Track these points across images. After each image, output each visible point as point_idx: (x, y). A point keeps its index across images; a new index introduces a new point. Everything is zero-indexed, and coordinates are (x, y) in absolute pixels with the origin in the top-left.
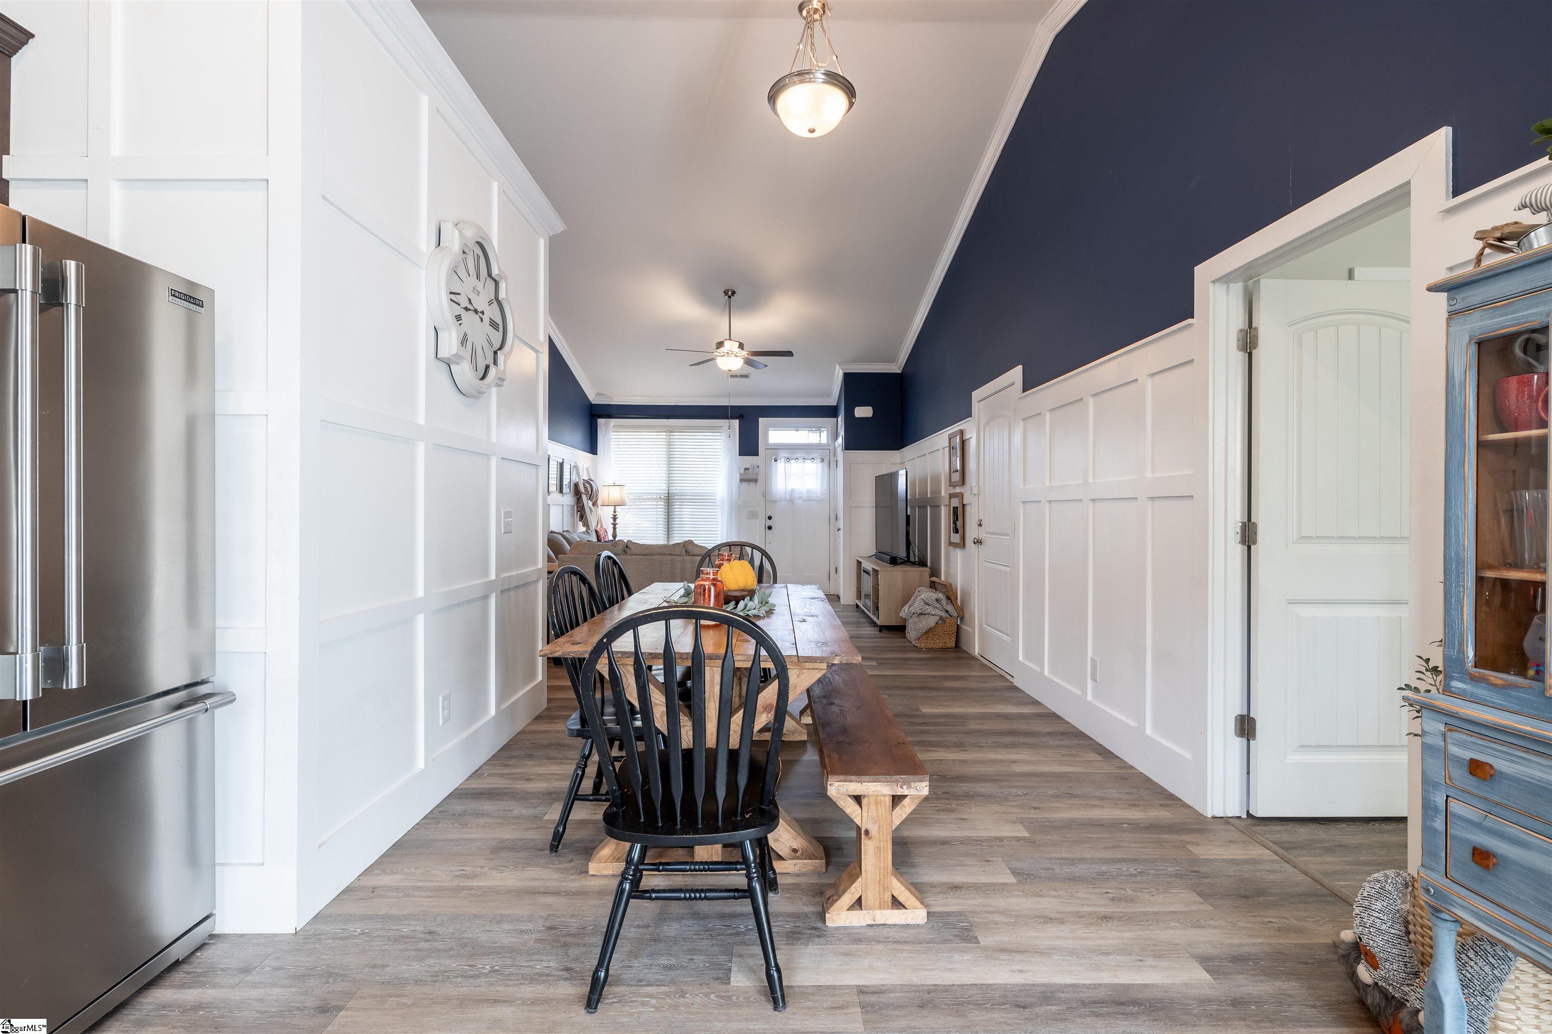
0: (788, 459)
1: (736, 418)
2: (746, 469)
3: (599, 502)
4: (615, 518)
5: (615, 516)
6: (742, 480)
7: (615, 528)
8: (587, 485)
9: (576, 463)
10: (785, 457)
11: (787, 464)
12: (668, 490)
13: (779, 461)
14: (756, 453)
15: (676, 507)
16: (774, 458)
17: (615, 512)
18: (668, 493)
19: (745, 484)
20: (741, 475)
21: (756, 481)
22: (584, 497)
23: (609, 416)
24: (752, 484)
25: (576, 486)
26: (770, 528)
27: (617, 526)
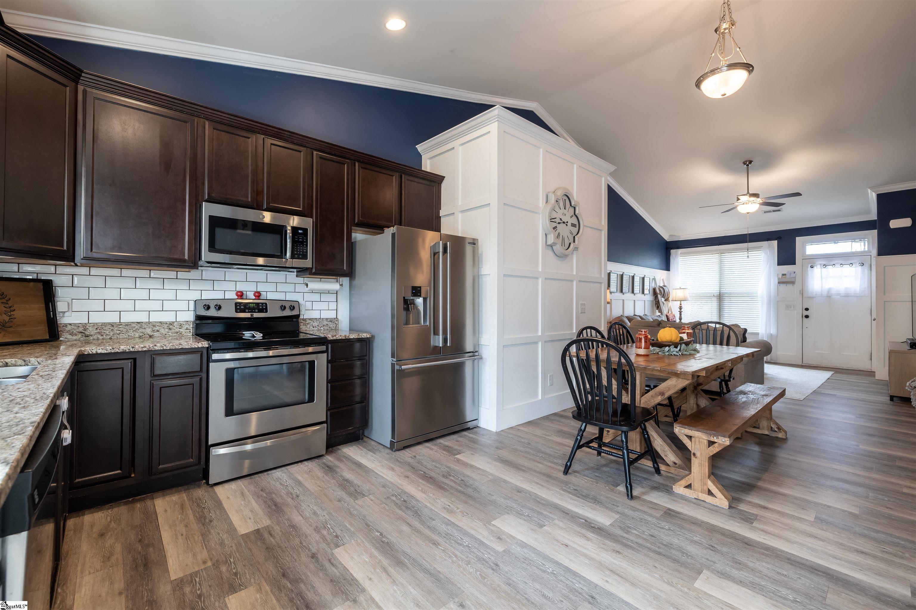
0: (825, 266)
1: (776, 240)
2: (783, 275)
3: (670, 299)
4: (681, 308)
5: (681, 307)
6: (779, 283)
7: (680, 314)
8: (661, 289)
9: (654, 277)
10: (821, 265)
11: (824, 270)
12: (720, 291)
13: (815, 268)
14: (793, 262)
15: (726, 303)
16: (810, 265)
17: (681, 305)
18: (720, 293)
19: (783, 286)
20: (779, 279)
21: (793, 283)
22: (659, 296)
23: (678, 248)
24: (790, 286)
25: (654, 290)
26: (807, 317)
27: (682, 313)
